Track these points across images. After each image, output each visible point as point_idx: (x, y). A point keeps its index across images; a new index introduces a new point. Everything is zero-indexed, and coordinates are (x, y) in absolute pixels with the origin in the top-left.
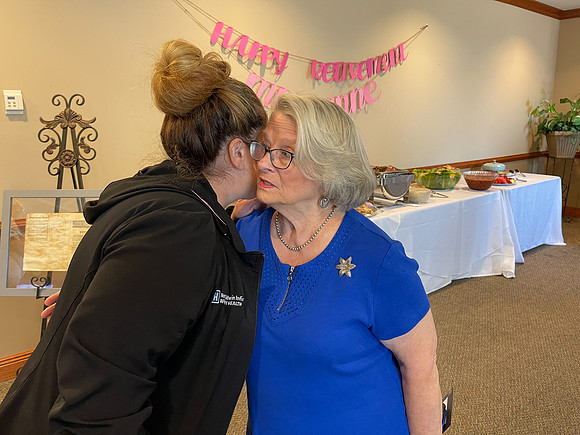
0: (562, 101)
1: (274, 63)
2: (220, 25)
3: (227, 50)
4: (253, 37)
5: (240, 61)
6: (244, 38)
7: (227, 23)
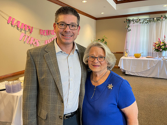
0: (98, 40)
1: (29, 30)
3: (13, 26)
5: (18, 29)
6: (19, 22)
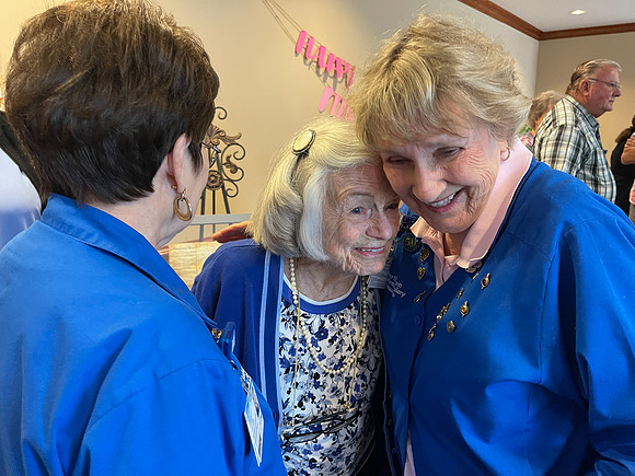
1: (344, 77)
2: (303, 33)
3: (308, 61)
4: (330, 49)
5: (318, 72)
6: (322, 49)
7: (310, 33)
